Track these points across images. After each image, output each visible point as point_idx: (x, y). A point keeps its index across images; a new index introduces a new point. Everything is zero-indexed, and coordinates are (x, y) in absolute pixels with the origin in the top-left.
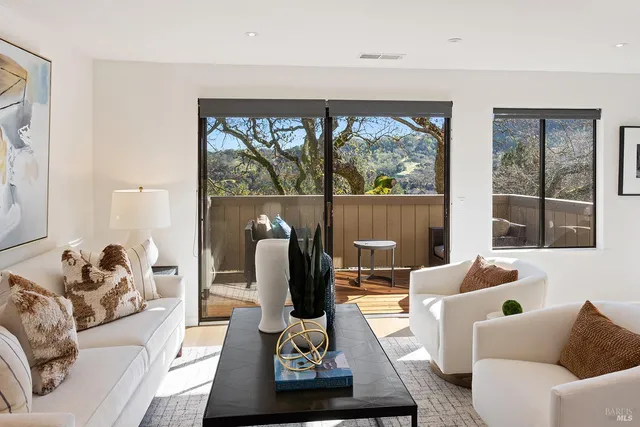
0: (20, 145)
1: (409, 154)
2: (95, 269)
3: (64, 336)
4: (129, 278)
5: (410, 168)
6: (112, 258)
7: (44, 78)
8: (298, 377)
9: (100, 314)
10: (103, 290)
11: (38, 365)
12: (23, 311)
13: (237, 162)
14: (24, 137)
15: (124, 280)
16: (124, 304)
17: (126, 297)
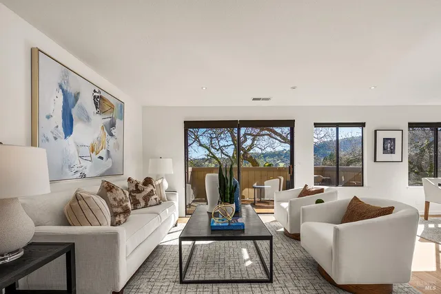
0: (111, 135)
1: (281, 160)
2: (140, 185)
3: (125, 204)
4: (154, 190)
5: (282, 165)
6: (148, 181)
7: (121, 109)
8: (220, 224)
9: (143, 203)
10: (144, 194)
11: (114, 215)
12: (108, 191)
13: (207, 163)
14: (113, 132)
15: (152, 190)
16: (152, 200)
17: (153, 197)
